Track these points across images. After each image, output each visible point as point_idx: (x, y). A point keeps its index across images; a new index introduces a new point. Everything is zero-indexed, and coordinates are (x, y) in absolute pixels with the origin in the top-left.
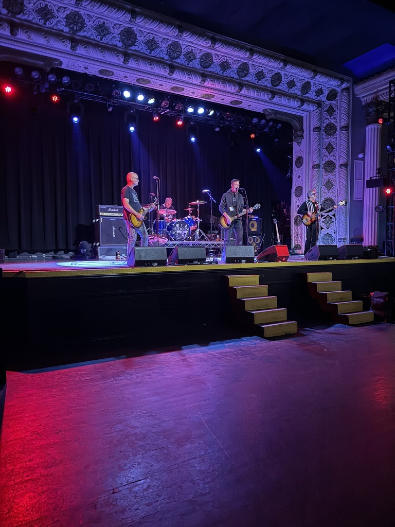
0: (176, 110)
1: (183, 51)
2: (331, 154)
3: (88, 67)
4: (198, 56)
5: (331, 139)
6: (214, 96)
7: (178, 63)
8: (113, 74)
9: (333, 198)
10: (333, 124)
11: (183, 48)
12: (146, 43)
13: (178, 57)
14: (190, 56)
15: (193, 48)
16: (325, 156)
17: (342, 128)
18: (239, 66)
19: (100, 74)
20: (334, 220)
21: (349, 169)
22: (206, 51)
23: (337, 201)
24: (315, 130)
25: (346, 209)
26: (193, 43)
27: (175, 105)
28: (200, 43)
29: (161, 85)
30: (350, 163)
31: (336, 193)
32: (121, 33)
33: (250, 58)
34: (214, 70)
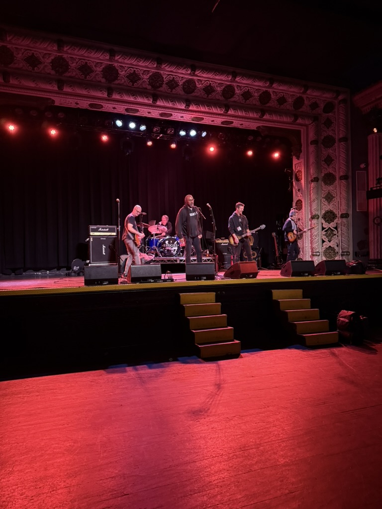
0: (168, 134)
1: (165, 80)
2: (331, 166)
3: (79, 103)
4: (181, 83)
5: (330, 151)
6: (203, 118)
7: (161, 91)
8: (102, 107)
9: (334, 211)
11: (164, 77)
13: (161, 86)
14: (173, 84)
15: (174, 76)
16: (324, 168)
17: (340, 140)
18: (224, 88)
19: (91, 108)
20: (336, 233)
21: (350, 180)
22: (187, 78)
23: (338, 213)
24: (312, 143)
25: (347, 221)
26: (173, 72)
27: (167, 130)
28: (179, 71)
29: (149, 113)
30: (350, 174)
31: (337, 205)
32: (104, 70)
33: (233, 80)
34: (198, 95)
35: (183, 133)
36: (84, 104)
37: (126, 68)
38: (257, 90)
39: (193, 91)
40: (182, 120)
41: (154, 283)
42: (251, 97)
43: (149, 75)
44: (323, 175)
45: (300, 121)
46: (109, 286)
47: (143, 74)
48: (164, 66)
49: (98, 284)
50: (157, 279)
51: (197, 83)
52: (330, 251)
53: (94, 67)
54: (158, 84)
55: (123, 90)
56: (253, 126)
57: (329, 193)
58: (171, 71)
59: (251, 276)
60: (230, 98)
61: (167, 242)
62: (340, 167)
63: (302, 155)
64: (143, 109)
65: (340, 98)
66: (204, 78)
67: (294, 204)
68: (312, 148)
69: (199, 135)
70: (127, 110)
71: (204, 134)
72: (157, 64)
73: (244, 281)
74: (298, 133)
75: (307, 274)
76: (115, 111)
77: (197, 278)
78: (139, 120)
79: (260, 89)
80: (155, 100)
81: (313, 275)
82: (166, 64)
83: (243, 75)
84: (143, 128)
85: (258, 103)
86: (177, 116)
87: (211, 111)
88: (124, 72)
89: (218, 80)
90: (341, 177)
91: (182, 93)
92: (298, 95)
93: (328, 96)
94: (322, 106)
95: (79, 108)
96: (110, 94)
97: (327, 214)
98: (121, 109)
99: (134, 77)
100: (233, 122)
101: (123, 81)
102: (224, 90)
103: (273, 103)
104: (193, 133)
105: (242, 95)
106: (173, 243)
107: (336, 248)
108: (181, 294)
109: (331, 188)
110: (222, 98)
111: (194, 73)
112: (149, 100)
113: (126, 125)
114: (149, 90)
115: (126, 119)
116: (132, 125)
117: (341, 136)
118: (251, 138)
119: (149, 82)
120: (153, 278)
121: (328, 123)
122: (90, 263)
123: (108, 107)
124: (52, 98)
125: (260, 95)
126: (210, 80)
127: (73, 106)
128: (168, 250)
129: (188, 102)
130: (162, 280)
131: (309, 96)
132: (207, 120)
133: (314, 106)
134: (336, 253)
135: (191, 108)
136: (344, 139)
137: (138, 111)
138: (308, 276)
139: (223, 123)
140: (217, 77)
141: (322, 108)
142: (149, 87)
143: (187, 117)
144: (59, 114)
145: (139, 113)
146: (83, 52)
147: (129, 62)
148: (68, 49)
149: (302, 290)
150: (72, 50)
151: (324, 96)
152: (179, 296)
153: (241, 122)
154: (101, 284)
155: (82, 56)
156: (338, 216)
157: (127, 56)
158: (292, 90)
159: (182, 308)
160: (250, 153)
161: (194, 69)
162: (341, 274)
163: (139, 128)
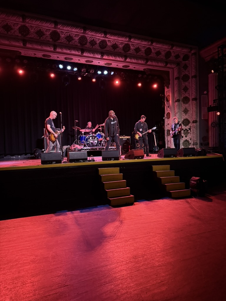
0: (91, 73)
1: (88, 40)
2: (187, 93)
3: (36, 54)
4: (98, 42)
5: (187, 83)
6: (112, 64)
7: (86, 47)
8: (50, 56)
9: (189, 119)
10: (187, 75)
11: (88, 39)
12: (65, 38)
13: (86, 44)
14: (93, 43)
15: (94, 38)
16: (183, 94)
17: (193, 77)
18: (124, 46)
19: (44, 57)
20: (190, 132)
21: (198, 101)
22: (102, 39)
23: (191, 120)
24: (176, 79)
25: (196, 125)
26: (93, 35)
27: (90, 71)
28: (97, 35)
29: (79, 60)
30: (198, 97)
31: (190, 116)
32: (51, 34)
33: (129, 41)
34: (108, 49)
35: (99, 72)
36: (39, 55)
37: (65, 33)
38: (143, 47)
39: (105, 47)
40: (99, 64)
41: (83, 163)
42: (140, 51)
43: (78, 37)
44: (182, 98)
45: (169, 65)
46: (56, 164)
47: (75, 36)
48: (88, 32)
49: (49, 163)
50: (85, 160)
51: (108, 42)
52: (186, 142)
53: (45, 32)
54: (84, 43)
55: (63, 46)
56: (141, 68)
57: (186, 108)
58: (92, 35)
59: (140, 158)
60: (128, 51)
61: (91, 138)
62: (192, 93)
63: (170, 86)
64: (75, 58)
65: (193, 52)
66: (112, 39)
67: (165, 115)
68: (176, 82)
69: (109, 74)
70: (66, 58)
71: (112, 73)
72: (84, 30)
73: (136, 160)
74: (168, 73)
75: (173, 156)
76: (58, 59)
77: (108, 159)
78: (73, 65)
79: (145, 46)
80: (82, 53)
81: (176, 157)
82: (89, 31)
83: (135, 38)
84: (75, 69)
85: (144, 55)
86: (96, 62)
87: (116, 59)
88: (63, 35)
89: (120, 40)
90: (193, 99)
91: (99, 48)
92: (168, 50)
93: (185, 50)
94: (182, 57)
95: (36, 57)
96: (55, 49)
97: (184, 121)
98: (62, 58)
99: (69, 38)
100: (129, 66)
101: (63, 41)
102: (124, 47)
103: (153, 55)
104: (106, 72)
105: (135, 50)
106: (94, 139)
107: (190, 141)
108: (99, 169)
109: (187, 105)
110: (123, 52)
111: (106, 36)
112: (79, 52)
113: (65, 68)
114: (79, 46)
115: (65, 64)
116: (69, 68)
117: (193, 75)
118: (140, 76)
119: (79, 41)
120: (83, 159)
121: (186, 67)
122: (45, 151)
123: (54, 57)
124: (20, 51)
125: (146, 50)
126: (116, 40)
127: (33, 56)
128: (92, 143)
129: (102, 54)
130: (88, 160)
131: (174, 51)
132: (114, 65)
133: (177, 56)
134: (190, 144)
135: (104, 57)
136: (195, 77)
137: (72, 59)
138: (173, 157)
139: (123, 66)
140: (120, 39)
141: (182, 58)
142: (79, 45)
143: (102, 63)
144: (24, 61)
145: (73, 60)
146: (38, 23)
147: (66, 29)
148: (29, 21)
149: (169, 166)
150: (31, 21)
151: (183, 50)
152: (98, 170)
153: (134, 66)
154: (51, 163)
155: (37, 25)
156: (191, 122)
157: (65, 25)
158: (164, 47)
159: (100, 177)
160: (140, 85)
161: (106, 33)
162: (192, 156)
163: (73, 69)
